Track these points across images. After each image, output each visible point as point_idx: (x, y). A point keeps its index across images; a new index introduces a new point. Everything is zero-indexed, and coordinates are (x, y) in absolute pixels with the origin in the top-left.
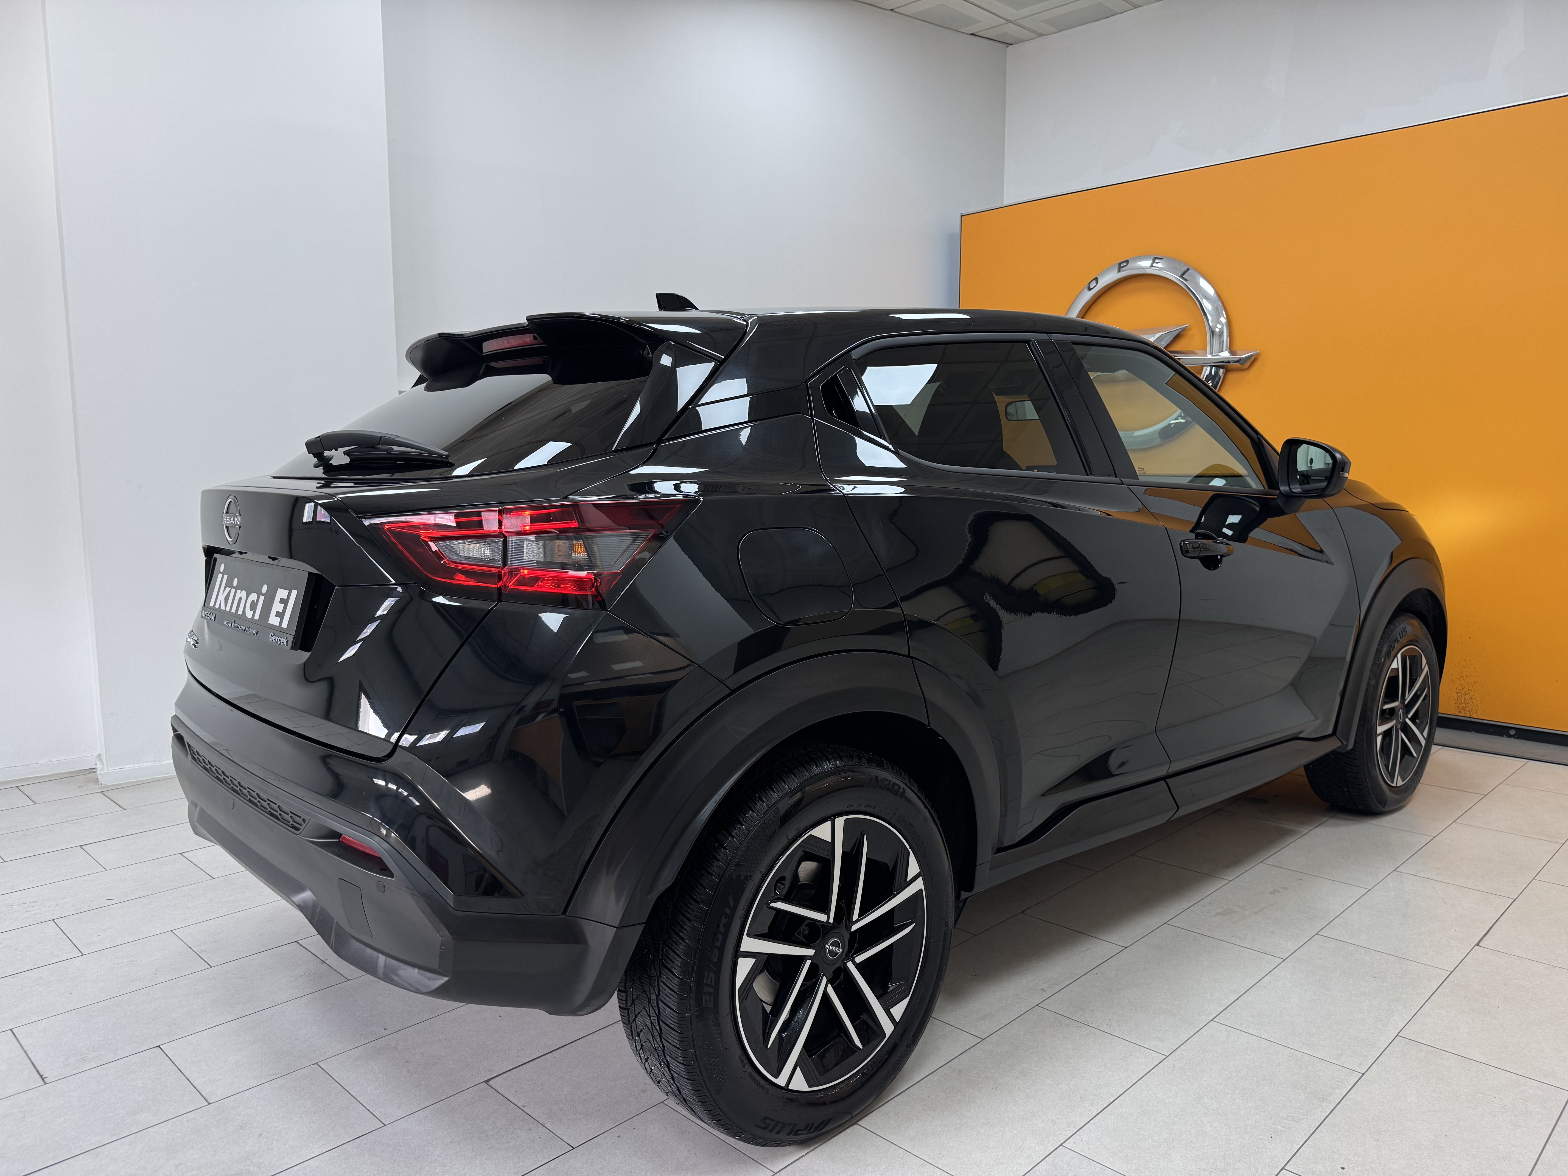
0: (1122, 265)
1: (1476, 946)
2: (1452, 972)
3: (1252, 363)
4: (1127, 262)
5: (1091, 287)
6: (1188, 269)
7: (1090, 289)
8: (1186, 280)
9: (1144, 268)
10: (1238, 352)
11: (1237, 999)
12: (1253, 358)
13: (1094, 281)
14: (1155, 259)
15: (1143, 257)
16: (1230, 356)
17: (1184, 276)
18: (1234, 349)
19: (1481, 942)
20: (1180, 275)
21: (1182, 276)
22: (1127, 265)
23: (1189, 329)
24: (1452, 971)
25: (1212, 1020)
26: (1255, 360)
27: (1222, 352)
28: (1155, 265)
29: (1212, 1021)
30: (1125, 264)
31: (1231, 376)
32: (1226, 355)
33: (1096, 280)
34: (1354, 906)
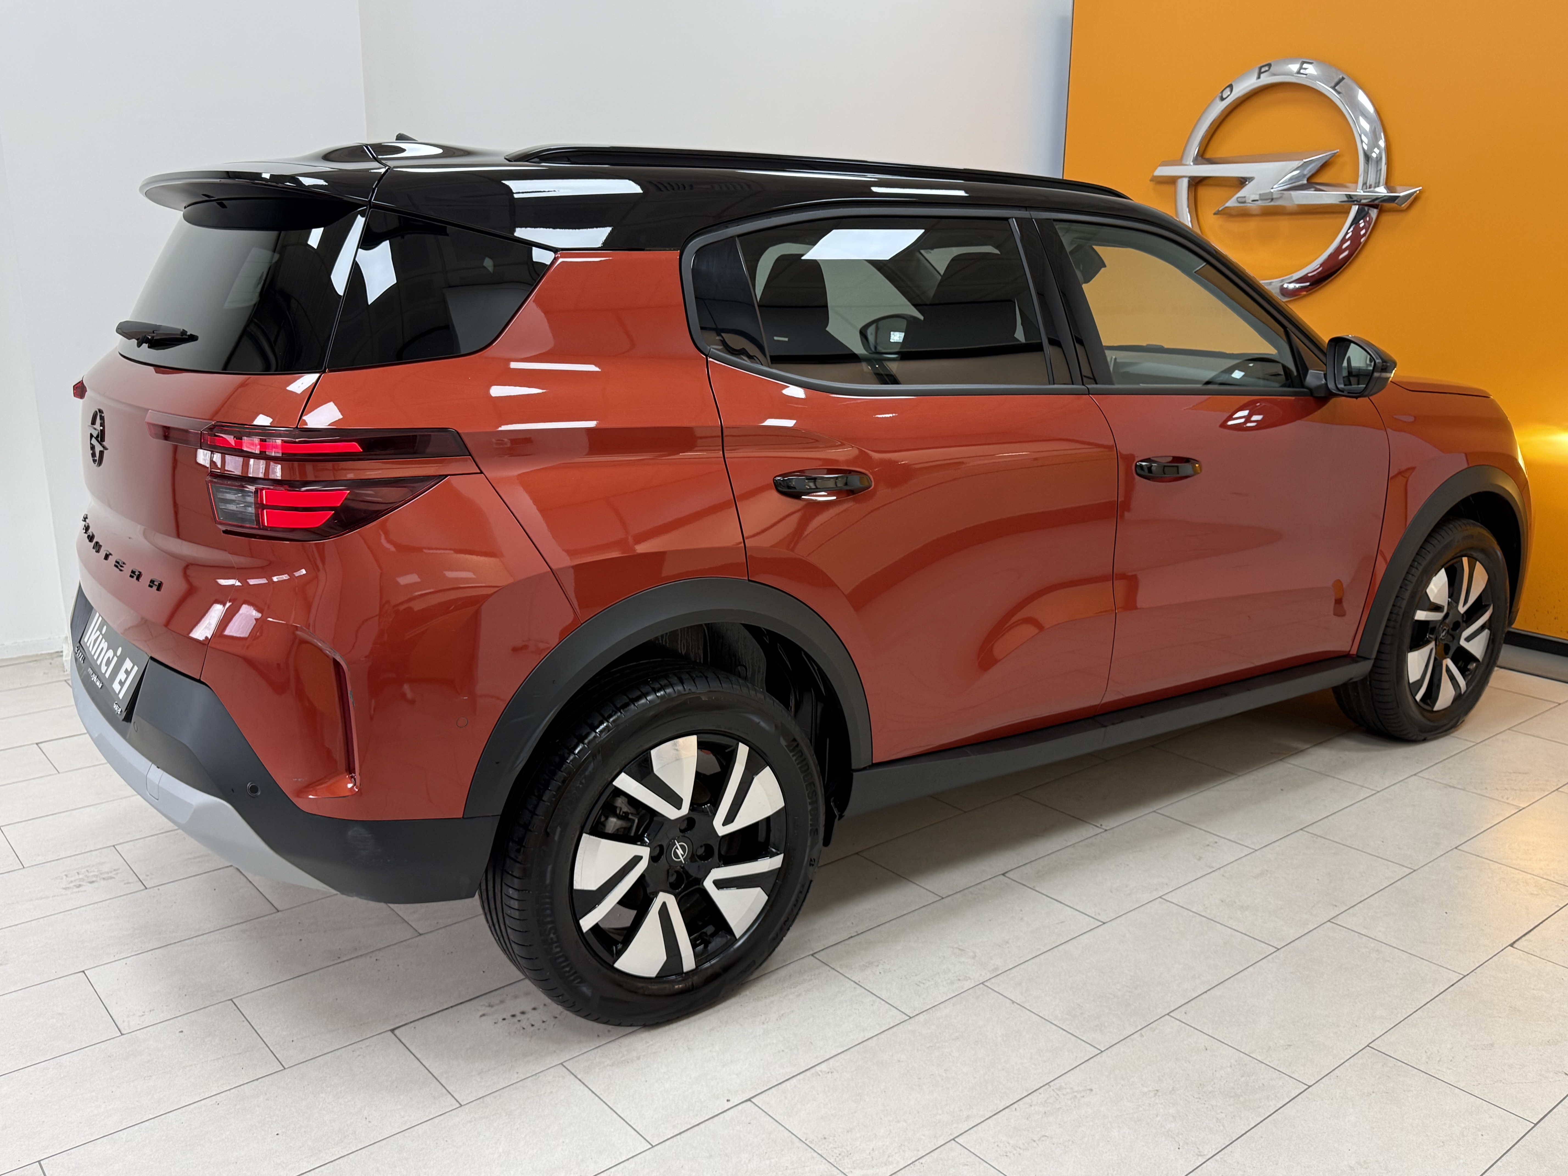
0: (1263, 70)
1: (1509, 947)
2: (1465, 976)
3: (1414, 203)
4: (1269, 65)
5: (1224, 97)
6: (1343, 79)
7: (1222, 99)
8: (1339, 93)
9: (1290, 74)
10: (1398, 188)
11: (1206, 992)
12: (1414, 197)
13: (1228, 89)
14: (1304, 63)
15: (1292, 59)
16: (1388, 193)
17: (1336, 88)
18: (1392, 184)
19: (1517, 942)
20: (1333, 85)
21: (1334, 88)
22: (1269, 68)
23: (1339, 156)
24: (1466, 974)
25: (1168, 1014)
26: (1416, 199)
27: (1378, 186)
28: (1302, 71)
29: (1167, 1016)
30: (1267, 68)
31: (1386, 218)
32: (1382, 191)
33: (1231, 87)
34: (1387, 889)
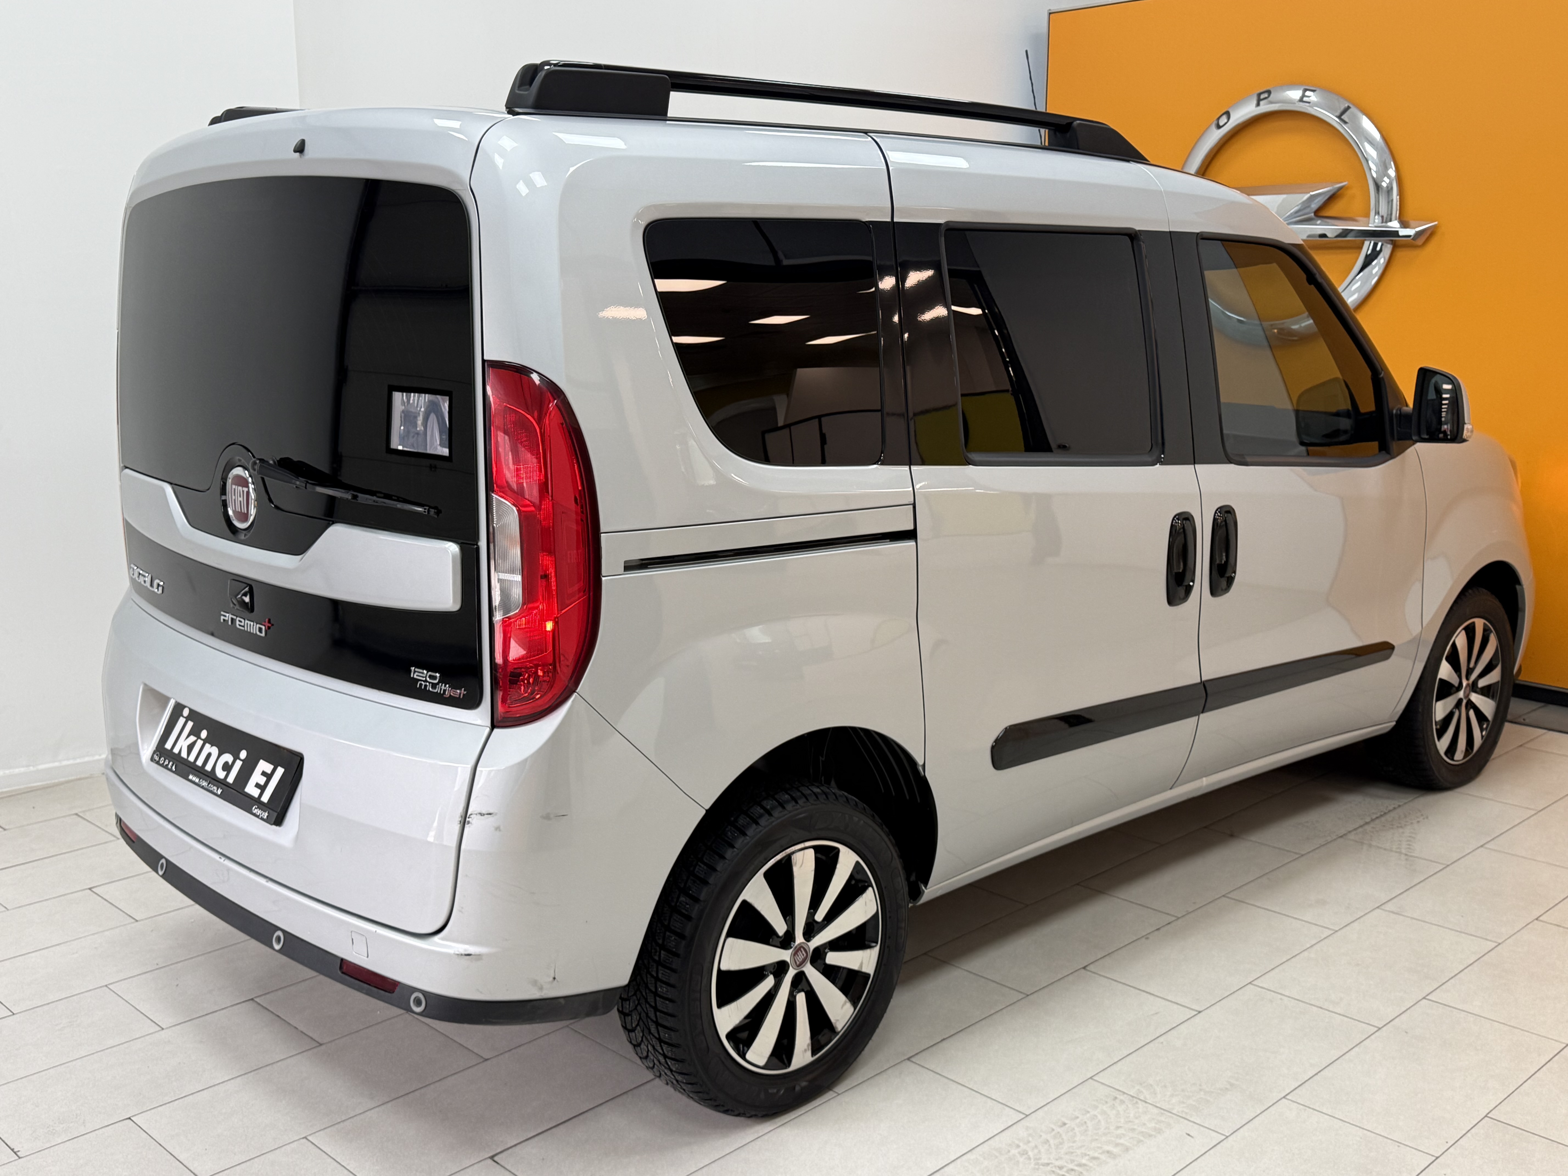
0: (1262, 96)
3: (1428, 239)
6: (1349, 108)
7: (1219, 127)
8: (1345, 122)
9: (1291, 102)
12: (1429, 232)
13: (1225, 117)
14: (1305, 90)
15: (1292, 85)
16: (1401, 227)
17: (1343, 117)
18: (1405, 219)
20: (1338, 114)
21: (1339, 117)
22: (1269, 95)
23: (1347, 188)
26: (1432, 235)
27: (1391, 221)
28: (1305, 99)
30: (1266, 95)
31: (1401, 254)
32: (1395, 225)
33: (1228, 114)
34: (1475, 964)
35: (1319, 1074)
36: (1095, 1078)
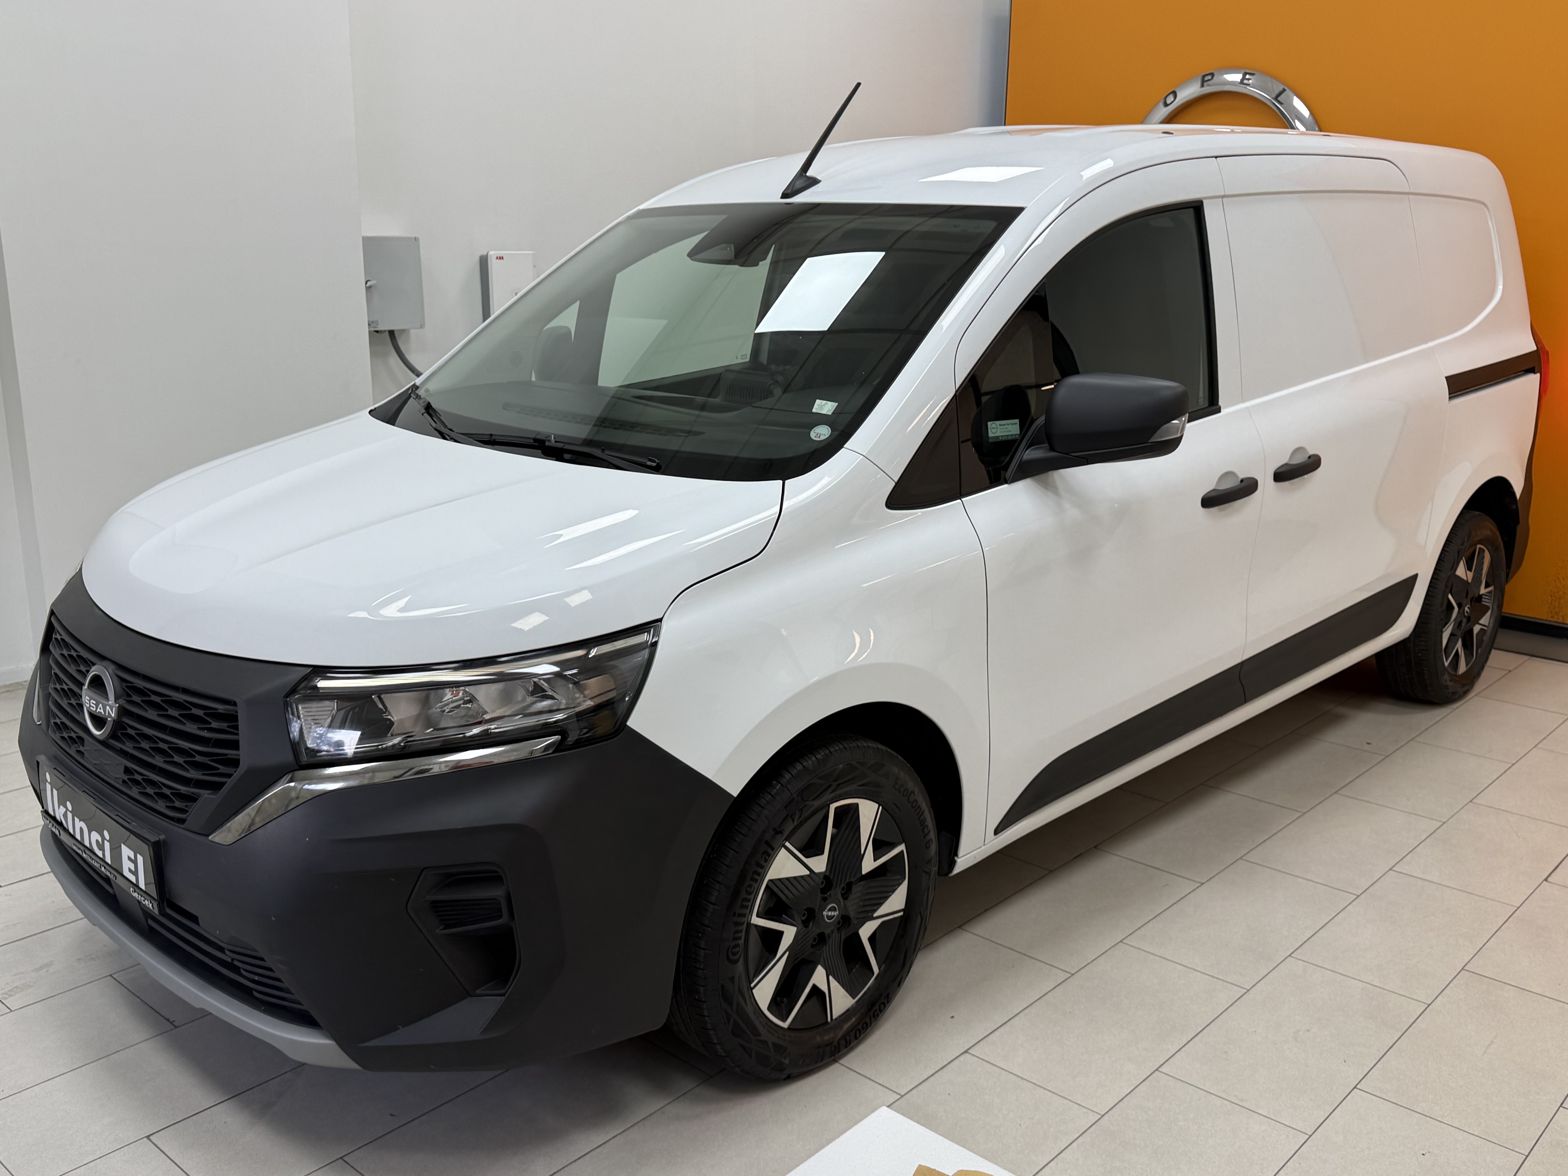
0: (1205, 79)
1: (1545, 882)
2: (1518, 908)
4: (1212, 73)
5: (1169, 101)
6: (1284, 90)
7: (1167, 103)
8: (1282, 102)
9: (1233, 84)
11: (1313, 935)
13: (1171, 96)
15: (1232, 69)
17: (1279, 99)
19: (1549, 879)
20: (1274, 95)
21: (1275, 99)
22: (1213, 77)
25: (1290, 955)
28: (1245, 82)
29: (1289, 958)
30: (1209, 78)
33: (1173, 94)
34: (1427, 840)
35: (1315, 936)
36: (1124, 941)
